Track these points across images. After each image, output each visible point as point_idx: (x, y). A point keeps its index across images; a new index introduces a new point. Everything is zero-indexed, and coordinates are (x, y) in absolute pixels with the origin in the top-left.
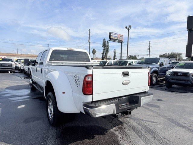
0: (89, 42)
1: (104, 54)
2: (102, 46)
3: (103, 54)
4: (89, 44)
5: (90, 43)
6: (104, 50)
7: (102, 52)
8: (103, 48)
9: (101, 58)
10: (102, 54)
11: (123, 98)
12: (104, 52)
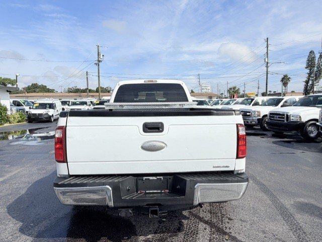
0: (267, 63)
1: (310, 82)
2: (306, 68)
3: (307, 82)
4: (267, 67)
5: (269, 65)
6: (310, 74)
7: (305, 79)
8: (308, 71)
9: (302, 91)
10: (304, 83)
11: (151, 178)
12: (309, 79)
